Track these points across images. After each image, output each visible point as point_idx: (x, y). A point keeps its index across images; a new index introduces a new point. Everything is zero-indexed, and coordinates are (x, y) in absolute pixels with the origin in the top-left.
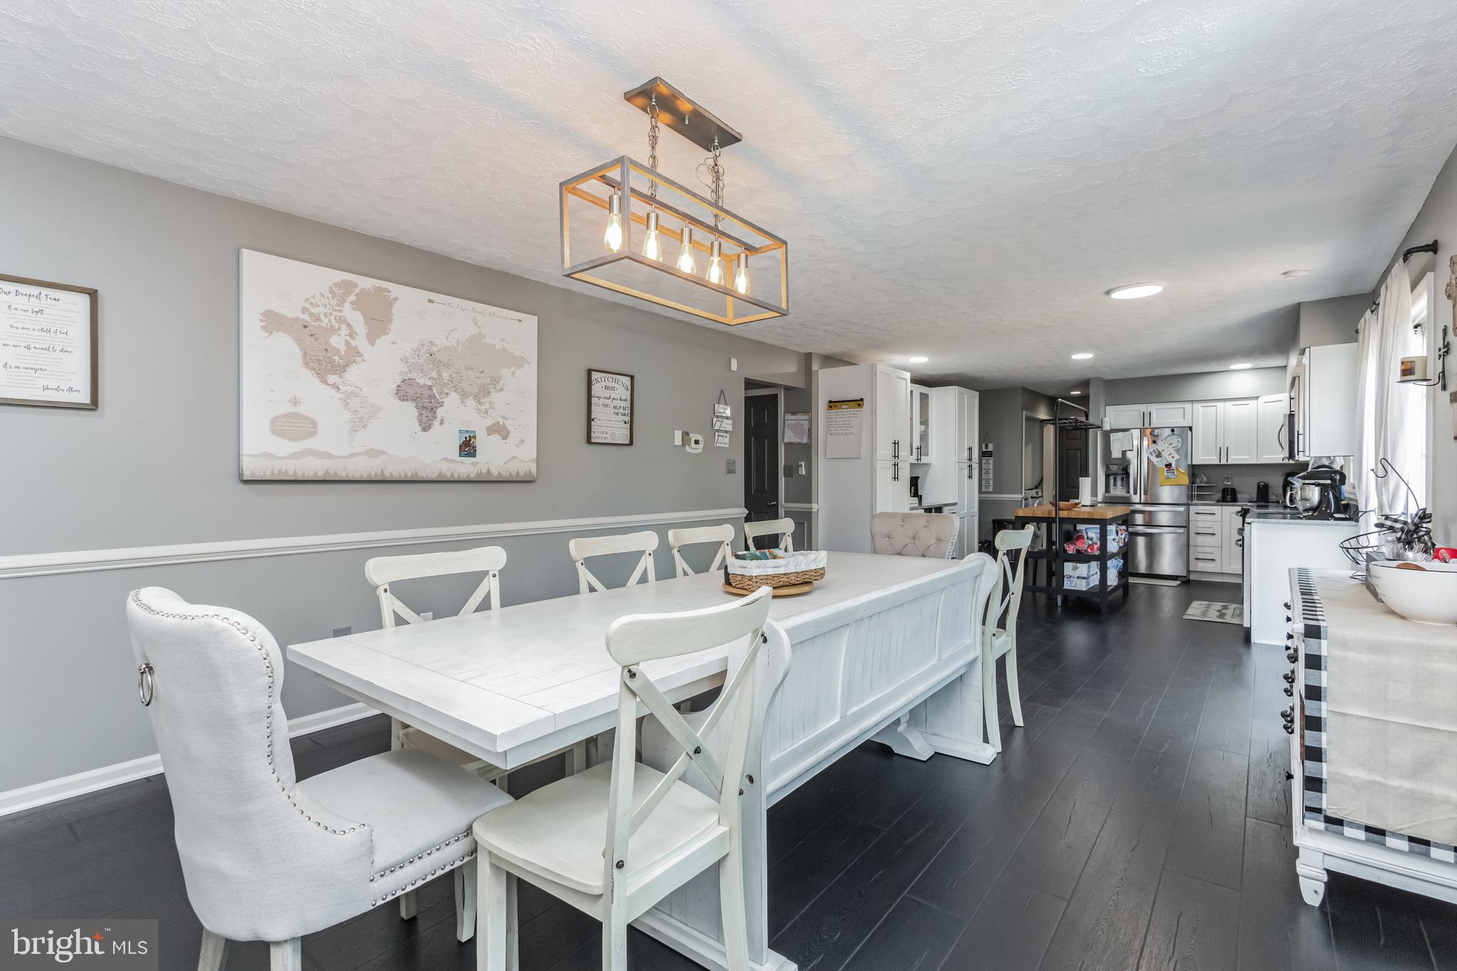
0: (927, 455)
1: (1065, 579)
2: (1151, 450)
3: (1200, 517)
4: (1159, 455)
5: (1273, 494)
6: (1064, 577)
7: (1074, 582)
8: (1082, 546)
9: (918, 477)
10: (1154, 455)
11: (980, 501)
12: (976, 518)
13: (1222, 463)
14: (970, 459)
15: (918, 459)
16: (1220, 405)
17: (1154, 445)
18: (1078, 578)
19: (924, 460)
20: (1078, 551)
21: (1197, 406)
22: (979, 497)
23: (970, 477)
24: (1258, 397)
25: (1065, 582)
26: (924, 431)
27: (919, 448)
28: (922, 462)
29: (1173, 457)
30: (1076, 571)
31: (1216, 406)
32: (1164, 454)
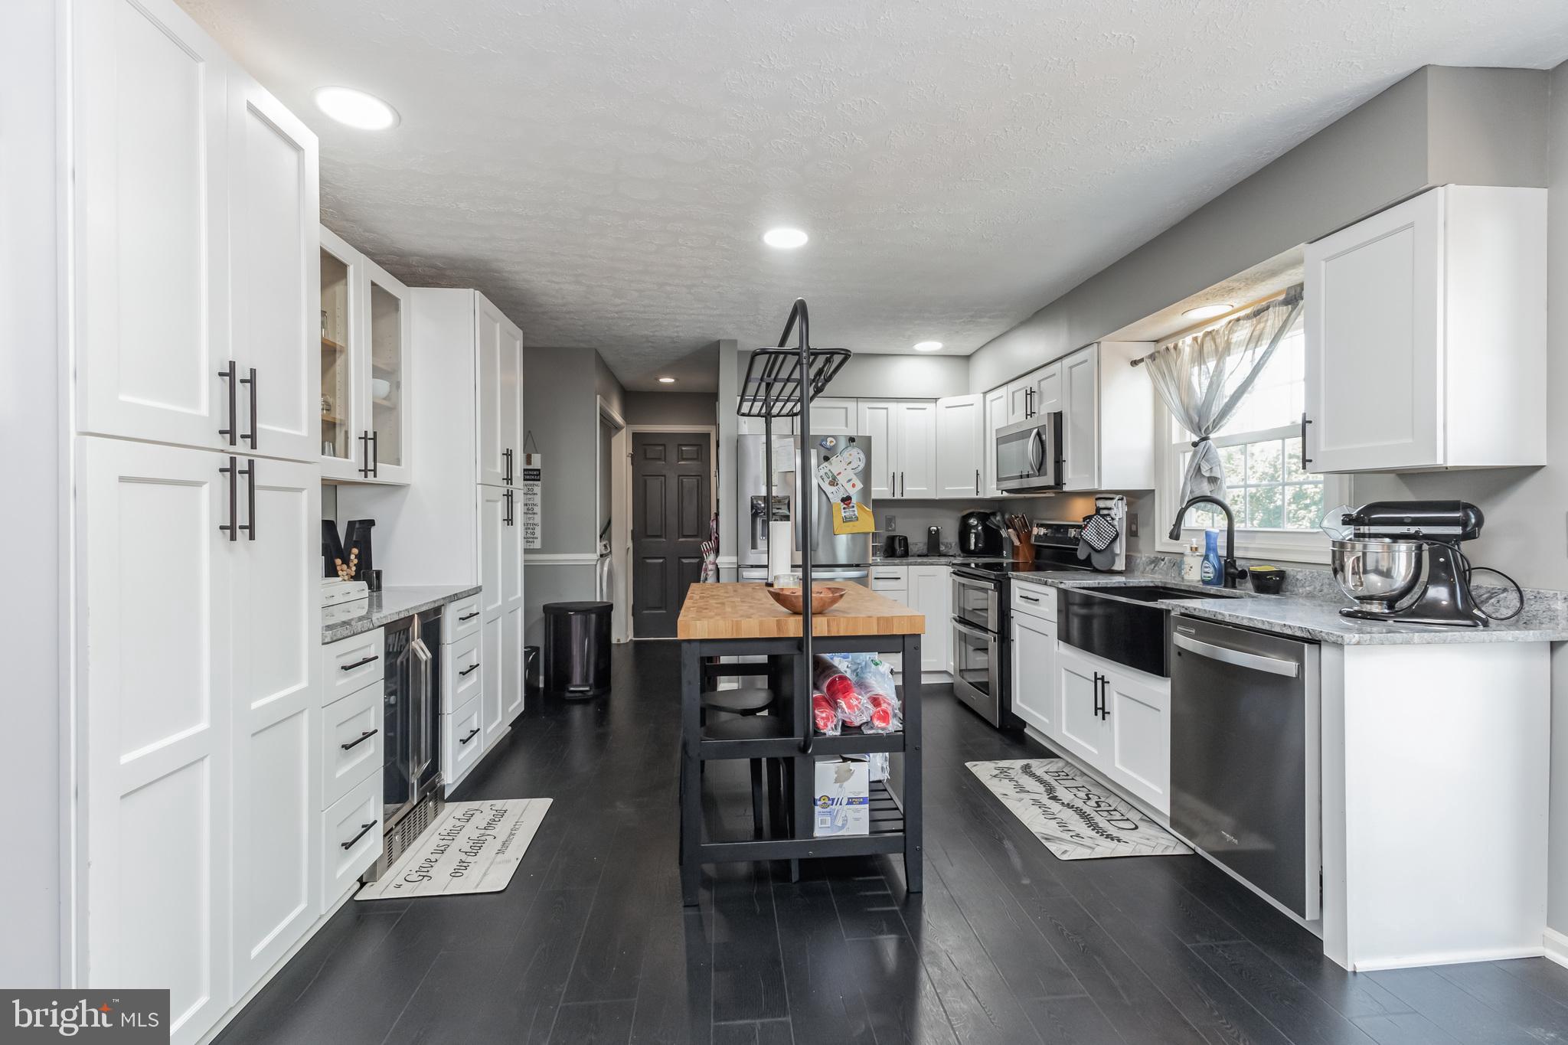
0: (398, 462)
1: (817, 809)
2: (822, 472)
3: (881, 583)
4: (833, 482)
5: (943, 544)
6: (814, 802)
7: (841, 815)
8: (856, 710)
9: (372, 523)
10: (827, 481)
11: (528, 569)
12: (520, 614)
13: (895, 497)
14: (509, 479)
15: (366, 471)
16: (892, 406)
17: (826, 464)
18: (850, 802)
19: (386, 473)
20: (846, 727)
21: (864, 406)
22: (525, 561)
23: (509, 521)
24: (936, 399)
25: (818, 819)
26: (387, 398)
27: (370, 439)
28: (380, 479)
29: (854, 486)
30: (845, 784)
31: (887, 409)
32: (841, 479)
